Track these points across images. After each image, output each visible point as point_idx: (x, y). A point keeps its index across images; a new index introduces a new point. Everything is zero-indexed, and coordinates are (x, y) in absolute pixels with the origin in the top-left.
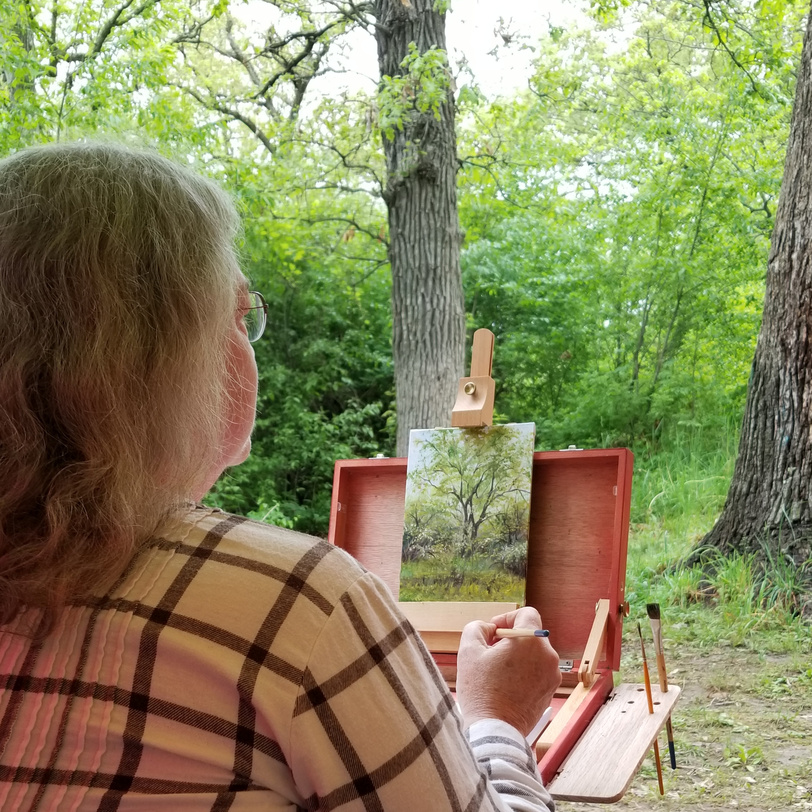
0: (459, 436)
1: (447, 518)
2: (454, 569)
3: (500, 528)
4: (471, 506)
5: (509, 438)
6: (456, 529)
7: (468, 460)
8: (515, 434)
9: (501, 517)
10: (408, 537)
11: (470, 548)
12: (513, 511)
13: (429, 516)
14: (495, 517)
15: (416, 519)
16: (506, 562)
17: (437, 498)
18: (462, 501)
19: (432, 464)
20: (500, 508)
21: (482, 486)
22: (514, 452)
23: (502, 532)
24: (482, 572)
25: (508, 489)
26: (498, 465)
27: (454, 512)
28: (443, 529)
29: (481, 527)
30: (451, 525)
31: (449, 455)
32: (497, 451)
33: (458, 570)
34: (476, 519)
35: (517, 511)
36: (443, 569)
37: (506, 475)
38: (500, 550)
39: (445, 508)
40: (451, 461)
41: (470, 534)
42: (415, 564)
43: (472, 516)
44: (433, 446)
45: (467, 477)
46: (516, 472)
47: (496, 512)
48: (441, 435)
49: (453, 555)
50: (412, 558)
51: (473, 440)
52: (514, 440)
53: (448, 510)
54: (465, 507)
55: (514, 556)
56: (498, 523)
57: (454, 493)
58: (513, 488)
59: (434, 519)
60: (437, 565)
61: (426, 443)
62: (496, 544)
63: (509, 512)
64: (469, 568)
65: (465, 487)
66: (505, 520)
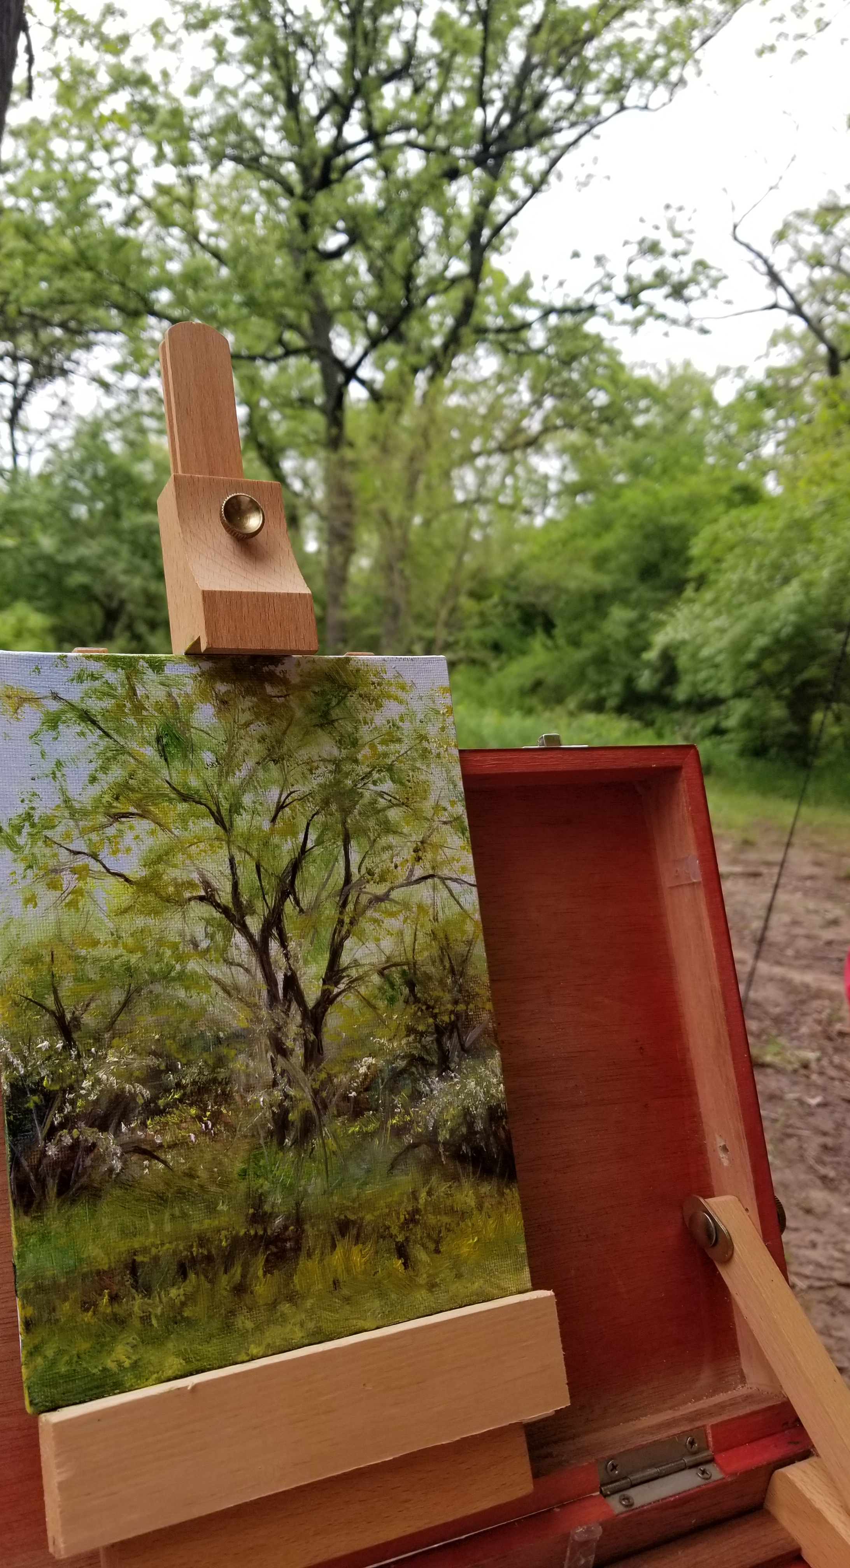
0: (190, 687)
1: (197, 998)
2: (257, 1200)
3: (400, 1016)
4: (283, 943)
5: (376, 702)
6: (238, 1037)
7: (241, 774)
8: (393, 690)
9: (396, 977)
10: (33, 1100)
11: (307, 1104)
12: (435, 952)
13: (117, 997)
14: (376, 979)
15: (59, 1018)
16: (444, 1135)
17: (140, 922)
18: (244, 929)
19: (94, 791)
20: (388, 945)
21: (311, 870)
22: (402, 748)
23: (410, 1030)
24: (369, 1191)
25: (402, 874)
26: (353, 794)
27: (218, 971)
28: (186, 1045)
29: (333, 1020)
30: (216, 1023)
31: (163, 753)
32: (340, 743)
33: (277, 1200)
34: (312, 992)
35: (445, 949)
36: (211, 1209)
37: (388, 828)
38: (416, 1096)
39: (180, 958)
40: (176, 779)
41: (299, 1052)
42: (80, 1210)
43: (291, 981)
44: (86, 717)
45: (248, 838)
46: (417, 815)
47: (378, 959)
48: (115, 677)
49: (245, 1146)
50: (64, 1188)
51: (248, 702)
52: (392, 710)
53: (193, 965)
54: (260, 949)
55: (466, 1112)
56: (392, 1000)
57: (209, 898)
58: (419, 873)
59: (142, 1006)
60: (182, 1195)
61: (54, 706)
62: (397, 1075)
63: (422, 957)
64: (315, 1185)
65: (247, 875)
66: (411, 985)
